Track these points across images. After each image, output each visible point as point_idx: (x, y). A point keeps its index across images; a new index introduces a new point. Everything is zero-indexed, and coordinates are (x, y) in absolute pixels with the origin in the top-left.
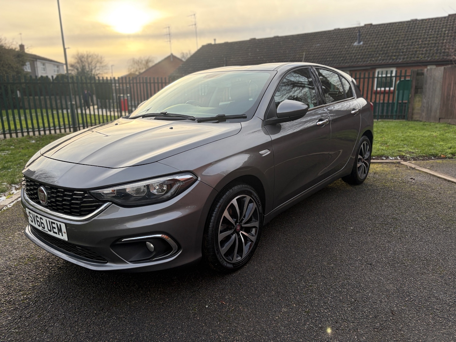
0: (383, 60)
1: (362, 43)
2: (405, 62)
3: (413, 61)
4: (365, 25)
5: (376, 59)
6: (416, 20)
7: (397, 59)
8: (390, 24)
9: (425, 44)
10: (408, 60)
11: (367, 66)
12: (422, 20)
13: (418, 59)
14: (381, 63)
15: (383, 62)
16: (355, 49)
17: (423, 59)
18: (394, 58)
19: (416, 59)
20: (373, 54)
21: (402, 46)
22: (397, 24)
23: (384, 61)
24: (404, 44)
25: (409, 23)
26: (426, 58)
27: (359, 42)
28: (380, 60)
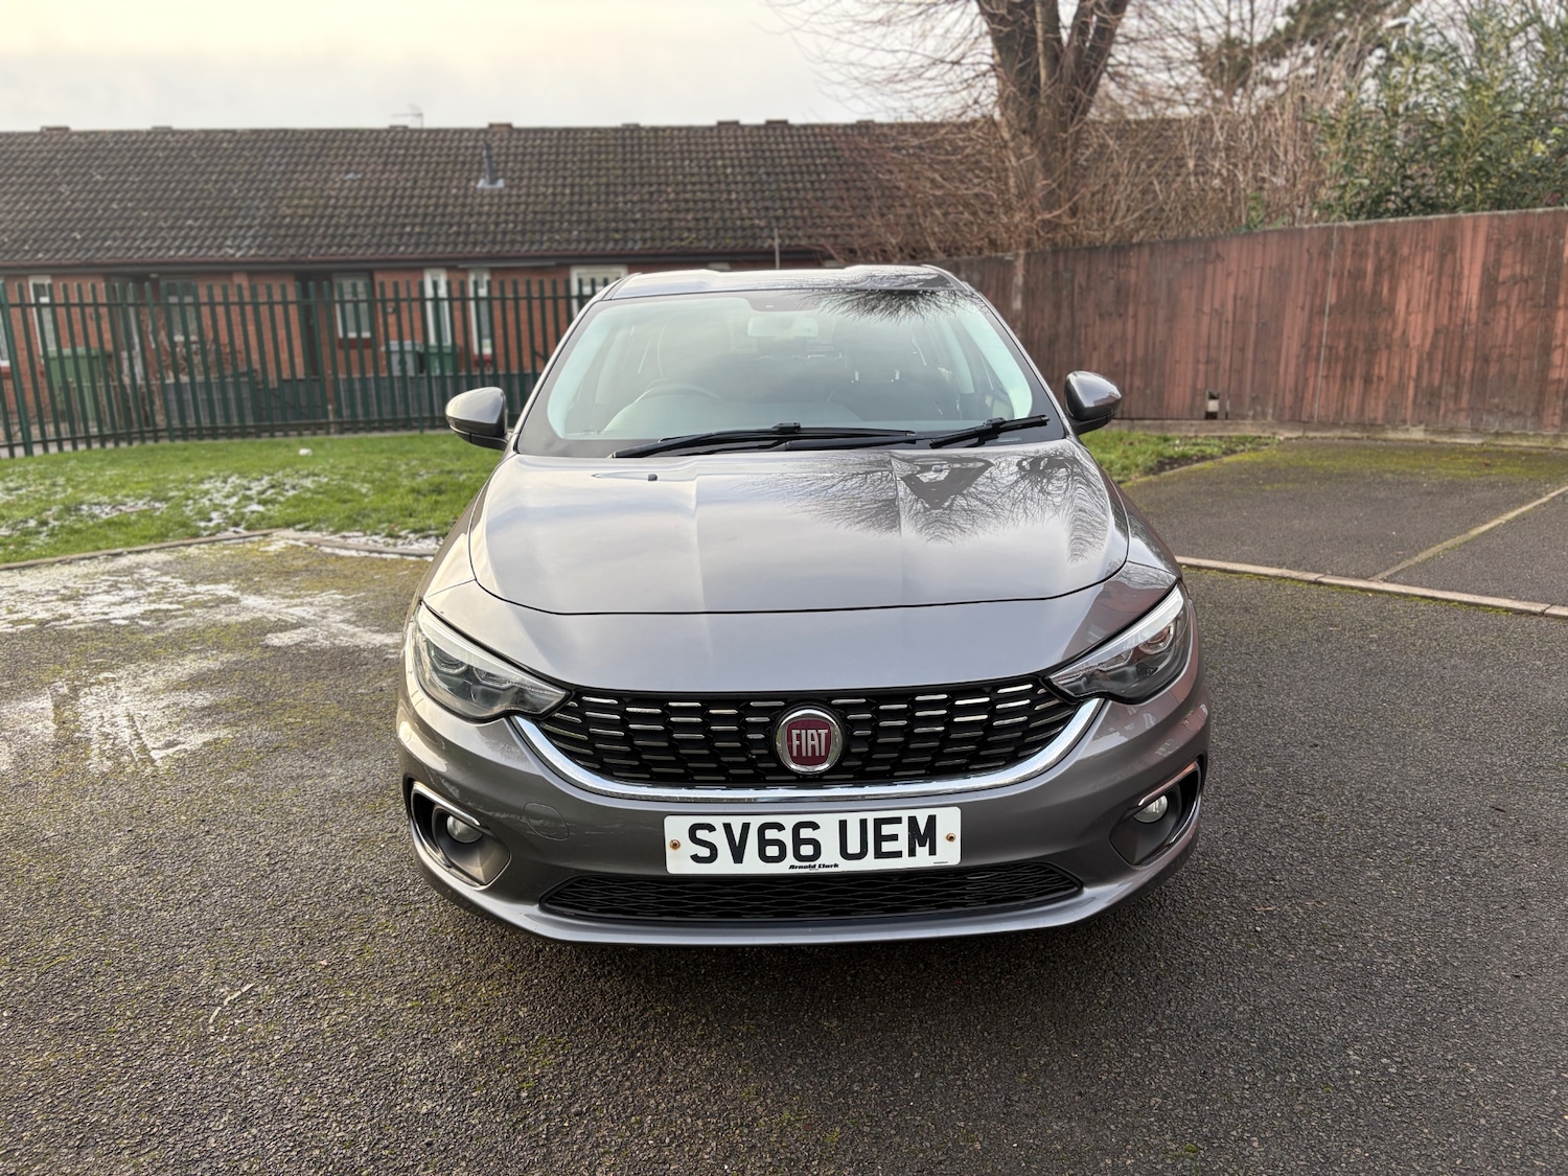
0: (588, 241)
1: (501, 183)
2: (652, 252)
3: (670, 248)
4: (491, 126)
5: (565, 235)
6: (636, 128)
7: (625, 240)
8: (568, 130)
9: (686, 201)
10: (658, 243)
11: (543, 257)
12: (655, 130)
13: (683, 243)
14: (585, 250)
15: (590, 248)
16: (486, 201)
17: (696, 244)
18: (617, 236)
19: (676, 243)
20: (552, 222)
21: (625, 203)
22: (588, 134)
23: (592, 245)
24: (629, 197)
25: (619, 135)
26: (704, 243)
27: (493, 181)
28: (579, 241)
